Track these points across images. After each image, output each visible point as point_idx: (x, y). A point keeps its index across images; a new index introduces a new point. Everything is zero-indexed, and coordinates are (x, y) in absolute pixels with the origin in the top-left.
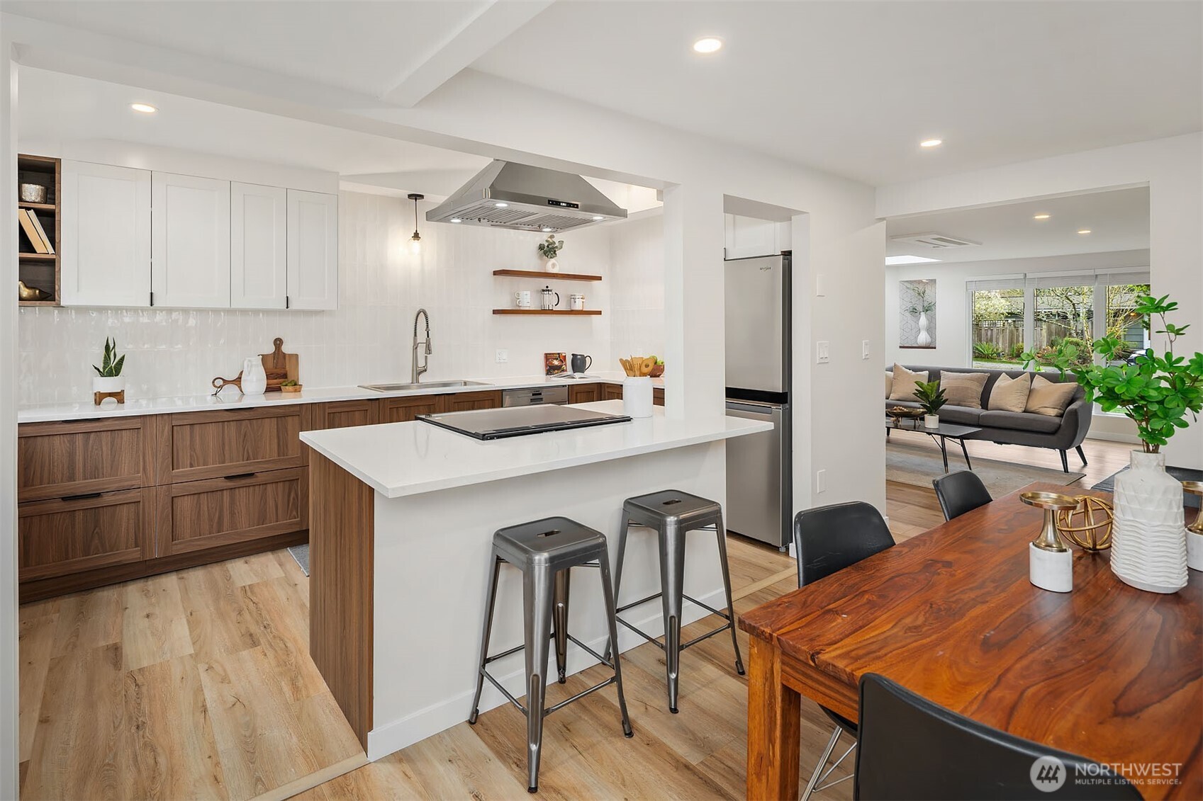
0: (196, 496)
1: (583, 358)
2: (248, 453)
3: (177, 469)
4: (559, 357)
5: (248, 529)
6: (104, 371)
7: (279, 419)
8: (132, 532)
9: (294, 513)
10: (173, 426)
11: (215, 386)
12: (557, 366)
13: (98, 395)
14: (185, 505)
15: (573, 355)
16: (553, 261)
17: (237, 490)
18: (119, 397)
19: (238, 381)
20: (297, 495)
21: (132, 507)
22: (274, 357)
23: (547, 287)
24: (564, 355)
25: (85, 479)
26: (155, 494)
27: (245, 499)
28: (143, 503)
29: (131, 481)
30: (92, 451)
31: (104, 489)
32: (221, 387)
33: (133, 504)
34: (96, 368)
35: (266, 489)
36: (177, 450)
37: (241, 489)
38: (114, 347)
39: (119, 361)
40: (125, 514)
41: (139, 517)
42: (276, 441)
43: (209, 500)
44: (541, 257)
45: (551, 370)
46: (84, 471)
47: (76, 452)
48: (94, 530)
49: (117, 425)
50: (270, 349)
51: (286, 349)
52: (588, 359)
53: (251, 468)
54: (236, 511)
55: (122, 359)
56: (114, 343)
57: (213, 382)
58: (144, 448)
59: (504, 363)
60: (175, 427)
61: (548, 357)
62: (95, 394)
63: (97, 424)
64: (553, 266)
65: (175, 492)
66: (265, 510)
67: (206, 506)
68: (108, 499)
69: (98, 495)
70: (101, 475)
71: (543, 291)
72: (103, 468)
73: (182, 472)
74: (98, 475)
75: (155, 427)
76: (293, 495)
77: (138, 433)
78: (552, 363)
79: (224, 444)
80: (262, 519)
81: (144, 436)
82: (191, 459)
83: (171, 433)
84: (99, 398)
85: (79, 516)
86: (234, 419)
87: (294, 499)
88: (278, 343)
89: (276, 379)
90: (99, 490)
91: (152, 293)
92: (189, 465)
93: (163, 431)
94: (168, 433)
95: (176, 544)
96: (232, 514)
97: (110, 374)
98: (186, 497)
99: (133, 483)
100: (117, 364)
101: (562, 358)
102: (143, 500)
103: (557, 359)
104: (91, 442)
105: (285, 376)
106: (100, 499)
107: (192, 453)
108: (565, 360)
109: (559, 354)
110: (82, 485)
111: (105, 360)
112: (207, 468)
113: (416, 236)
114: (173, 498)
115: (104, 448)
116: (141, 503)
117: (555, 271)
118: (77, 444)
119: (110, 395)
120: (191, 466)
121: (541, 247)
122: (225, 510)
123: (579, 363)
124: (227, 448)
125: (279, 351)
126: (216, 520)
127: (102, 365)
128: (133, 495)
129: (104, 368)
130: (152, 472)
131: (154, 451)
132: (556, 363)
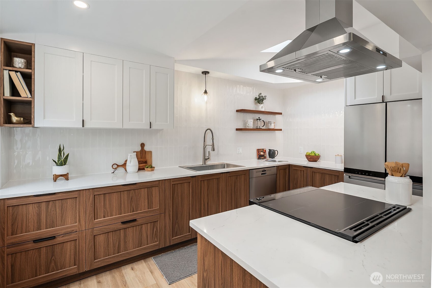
0: (107, 234)
1: (274, 151)
2: (133, 208)
3: (97, 219)
4: (263, 150)
5: (134, 251)
6: (58, 163)
7: (149, 188)
8: (73, 257)
9: (156, 239)
10: (94, 195)
11: (113, 168)
12: (262, 155)
13: (55, 175)
14: (101, 239)
15: (269, 150)
16: (262, 105)
17: (128, 229)
18: (66, 177)
19: (124, 165)
20: (157, 230)
21: (73, 243)
22: (141, 153)
23: (259, 118)
24: (265, 150)
25: (47, 229)
26: (85, 235)
27: (131, 233)
28: (79, 240)
29: (72, 228)
30: (50, 212)
31: (57, 234)
32: (116, 169)
33: (73, 241)
34: (54, 161)
35: (142, 227)
36: (97, 208)
37: (130, 228)
38: (63, 149)
39: (66, 157)
40: (69, 247)
41: (76, 248)
42: (147, 200)
43: (113, 236)
44: (255, 104)
45: (260, 157)
46: (46, 224)
47: (41, 214)
48: (52, 257)
49: (65, 196)
50: (139, 149)
51: (147, 148)
52: (276, 152)
53: (135, 216)
54: (127, 241)
55: (68, 156)
56: (64, 147)
57: (112, 166)
58: (79, 209)
59: (241, 154)
60: (96, 196)
61: (258, 151)
62: (54, 175)
63: (53, 196)
64: (261, 108)
65: (95, 233)
66: (142, 239)
67: (112, 239)
68: (59, 240)
69: (54, 238)
70: (55, 225)
71: (257, 119)
72: (57, 221)
73: (100, 221)
74: (54, 225)
75: (85, 195)
76: (155, 230)
77: (76, 199)
78: (260, 154)
79: (121, 204)
80: (140, 244)
81: (79, 202)
82: (104, 213)
83: (93, 199)
84: (56, 178)
85: (43, 251)
86: (126, 190)
87: (156, 232)
88: (143, 145)
89: (142, 164)
90: (54, 234)
91: (83, 120)
92: (103, 216)
93: (89, 198)
94: (92, 199)
95: (96, 262)
96: (125, 242)
97: (61, 165)
98: (101, 235)
99: (73, 229)
100: (65, 158)
101: (264, 151)
102: (79, 238)
103: (262, 152)
104: (50, 206)
105: (146, 162)
106: (55, 240)
107: (105, 209)
108: (265, 152)
109: (263, 149)
110: (45, 232)
111: (58, 157)
112: (112, 218)
113: (206, 92)
114: (94, 236)
115: (57, 210)
116: (77, 240)
117: (263, 110)
118: (42, 208)
119: (61, 176)
120: (104, 218)
121: (256, 99)
122: (121, 240)
123: (272, 154)
124: (122, 206)
125: (143, 149)
126: (117, 246)
127: (57, 159)
128: (73, 236)
129: (58, 161)
130: (83, 222)
131: (85, 210)
132: (262, 153)
